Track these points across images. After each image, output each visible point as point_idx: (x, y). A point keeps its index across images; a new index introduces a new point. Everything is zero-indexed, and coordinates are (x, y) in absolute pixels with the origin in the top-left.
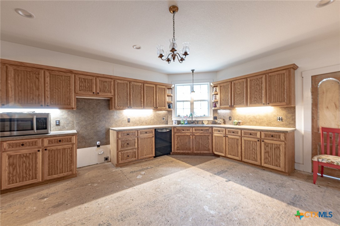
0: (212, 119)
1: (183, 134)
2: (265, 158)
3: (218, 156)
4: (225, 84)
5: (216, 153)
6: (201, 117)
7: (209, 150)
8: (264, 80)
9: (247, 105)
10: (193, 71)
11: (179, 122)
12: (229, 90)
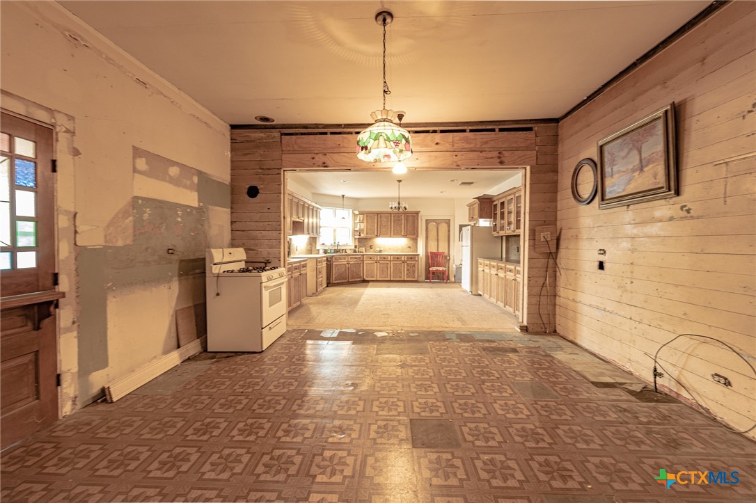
0: (353, 248)
1: (340, 263)
2: (407, 274)
3: (368, 281)
4: (372, 215)
5: (367, 279)
6: (344, 245)
7: (360, 277)
8: (403, 217)
9: (391, 236)
10: (343, 196)
11: (325, 252)
12: (376, 220)
